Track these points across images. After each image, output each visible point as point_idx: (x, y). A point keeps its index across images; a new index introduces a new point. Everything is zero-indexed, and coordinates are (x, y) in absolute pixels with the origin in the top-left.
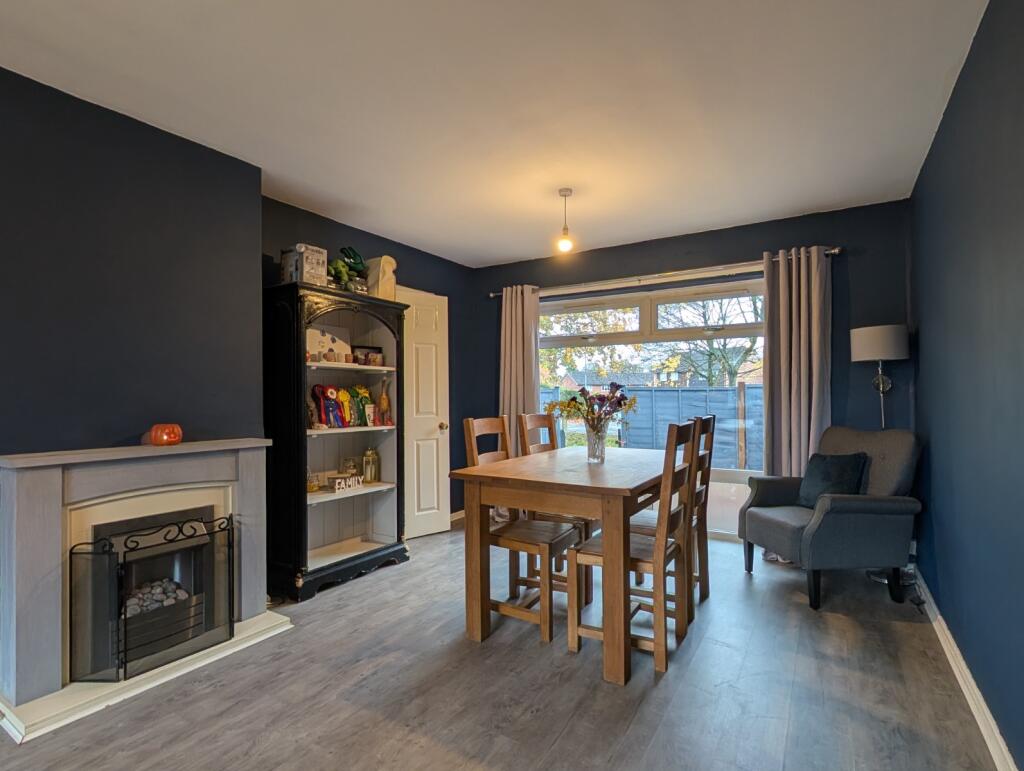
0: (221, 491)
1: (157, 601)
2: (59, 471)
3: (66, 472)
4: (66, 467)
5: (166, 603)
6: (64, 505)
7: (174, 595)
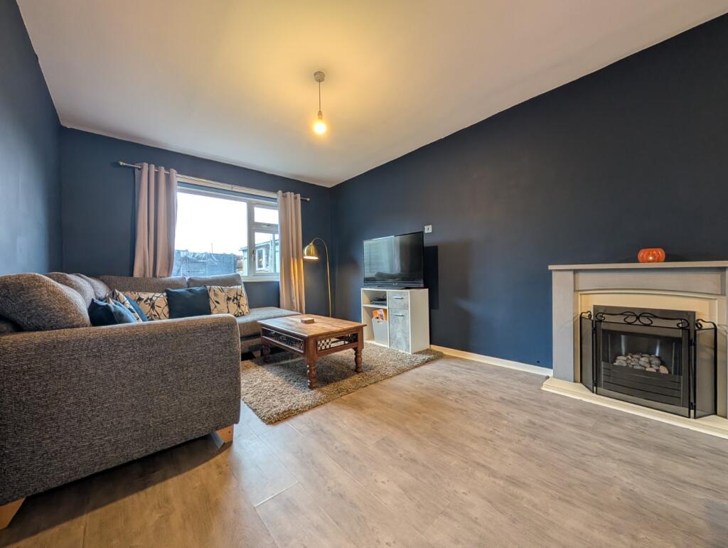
0: (707, 302)
1: (640, 365)
2: (571, 273)
3: (576, 275)
4: (575, 271)
5: (647, 369)
6: (575, 291)
7: (657, 368)
